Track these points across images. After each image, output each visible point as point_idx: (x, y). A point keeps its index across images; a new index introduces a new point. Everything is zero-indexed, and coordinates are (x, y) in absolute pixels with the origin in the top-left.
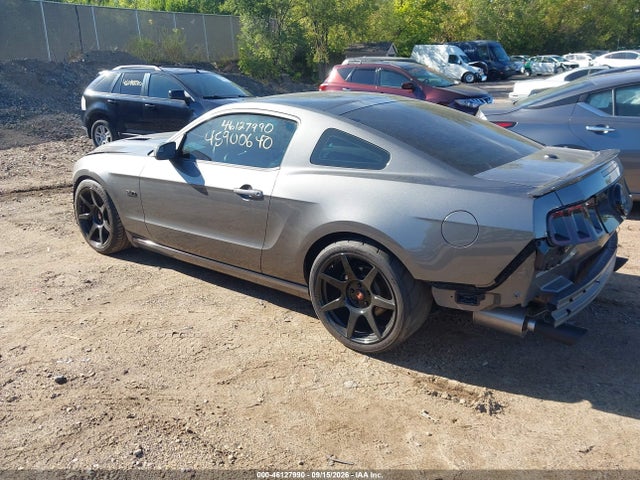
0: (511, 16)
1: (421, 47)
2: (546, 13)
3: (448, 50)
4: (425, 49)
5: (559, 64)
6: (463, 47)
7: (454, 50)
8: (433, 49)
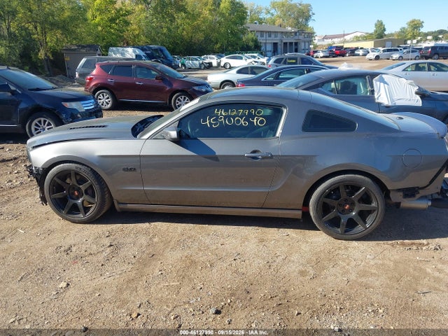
0: (165, 31)
1: (114, 49)
2: (183, 29)
3: (134, 52)
4: (118, 50)
5: (201, 62)
6: (143, 49)
7: (138, 52)
8: (123, 50)
